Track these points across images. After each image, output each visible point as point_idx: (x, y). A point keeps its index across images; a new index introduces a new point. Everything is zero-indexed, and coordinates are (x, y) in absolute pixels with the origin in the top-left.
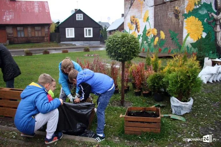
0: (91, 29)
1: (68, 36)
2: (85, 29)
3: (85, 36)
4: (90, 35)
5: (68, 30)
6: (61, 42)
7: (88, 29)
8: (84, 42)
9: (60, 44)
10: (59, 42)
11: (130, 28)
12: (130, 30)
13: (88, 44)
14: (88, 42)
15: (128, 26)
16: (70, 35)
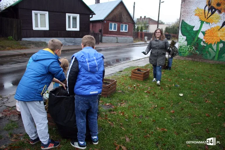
0: (78, 16)
1: (37, 26)
2: (67, 15)
3: (68, 29)
4: (76, 28)
5: (36, 14)
6: (24, 39)
7: (72, 15)
8: (65, 40)
9: (21, 43)
10: (19, 38)
11: (203, 20)
12: (202, 22)
13: (72, 42)
14: (73, 39)
15: (196, 15)
16: (41, 24)
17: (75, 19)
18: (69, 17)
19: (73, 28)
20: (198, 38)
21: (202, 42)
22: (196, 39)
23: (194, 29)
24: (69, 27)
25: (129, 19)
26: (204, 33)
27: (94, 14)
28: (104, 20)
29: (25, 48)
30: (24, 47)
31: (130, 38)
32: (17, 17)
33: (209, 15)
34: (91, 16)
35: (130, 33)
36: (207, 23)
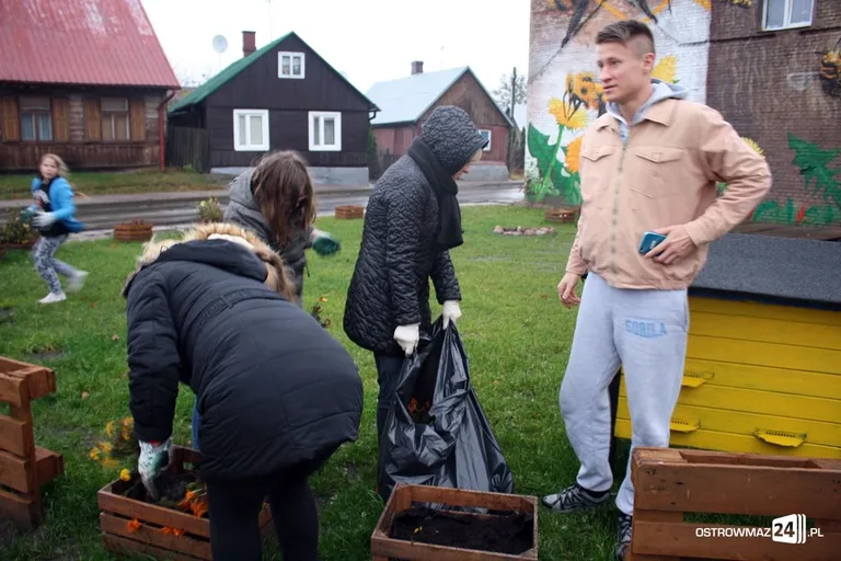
0: (337, 117)
1: (243, 142)
2: (311, 115)
3: (312, 147)
4: (333, 143)
5: (242, 117)
6: (215, 170)
7: (323, 115)
9: (208, 179)
10: (206, 168)
11: (562, 123)
12: (561, 127)
13: (322, 178)
14: (324, 169)
15: (551, 112)
16: (252, 139)
17: (329, 123)
18: (316, 120)
19: (326, 143)
20: (557, 162)
21: (563, 170)
22: (553, 163)
23: (550, 143)
24: (317, 142)
25: (493, 115)
26: (565, 150)
27: (378, 110)
28: (420, 120)
29: (216, 189)
30: (214, 185)
31: (497, 167)
32: (203, 126)
33: (571, 112)
34: (371, 115)
35: (497, 154)
36: (569, 128)
